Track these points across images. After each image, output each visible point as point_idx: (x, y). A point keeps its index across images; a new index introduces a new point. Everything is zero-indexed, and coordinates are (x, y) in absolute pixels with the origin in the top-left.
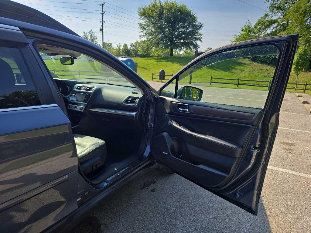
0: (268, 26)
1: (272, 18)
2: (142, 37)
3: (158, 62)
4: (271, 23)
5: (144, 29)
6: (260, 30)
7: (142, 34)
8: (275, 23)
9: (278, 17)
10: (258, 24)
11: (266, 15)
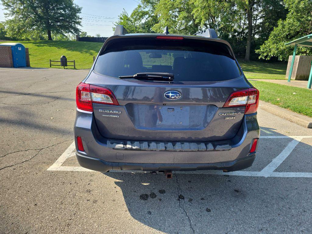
0: (142, 17)
1: (144, 10)
2: (8, 15)
3: (38, 46)
4: (144, 14)
5: (9, 6)
6: (136, 20)
7: (7, 12)
8: (147, 14)
9: (148, 9)
10: (134, 14)
11: (140, 6)
